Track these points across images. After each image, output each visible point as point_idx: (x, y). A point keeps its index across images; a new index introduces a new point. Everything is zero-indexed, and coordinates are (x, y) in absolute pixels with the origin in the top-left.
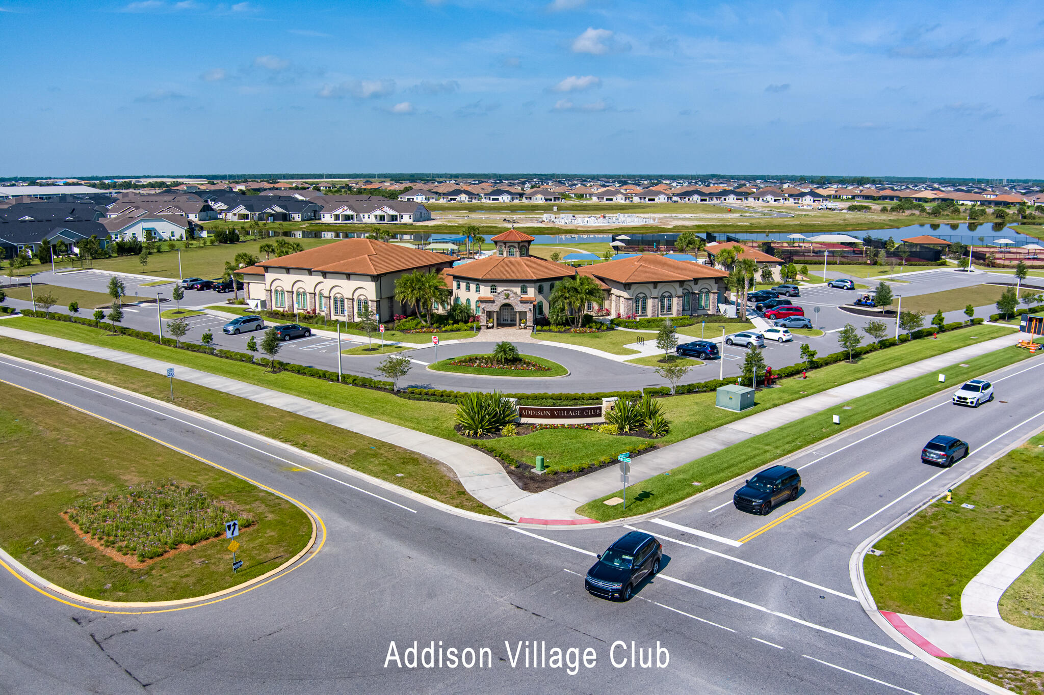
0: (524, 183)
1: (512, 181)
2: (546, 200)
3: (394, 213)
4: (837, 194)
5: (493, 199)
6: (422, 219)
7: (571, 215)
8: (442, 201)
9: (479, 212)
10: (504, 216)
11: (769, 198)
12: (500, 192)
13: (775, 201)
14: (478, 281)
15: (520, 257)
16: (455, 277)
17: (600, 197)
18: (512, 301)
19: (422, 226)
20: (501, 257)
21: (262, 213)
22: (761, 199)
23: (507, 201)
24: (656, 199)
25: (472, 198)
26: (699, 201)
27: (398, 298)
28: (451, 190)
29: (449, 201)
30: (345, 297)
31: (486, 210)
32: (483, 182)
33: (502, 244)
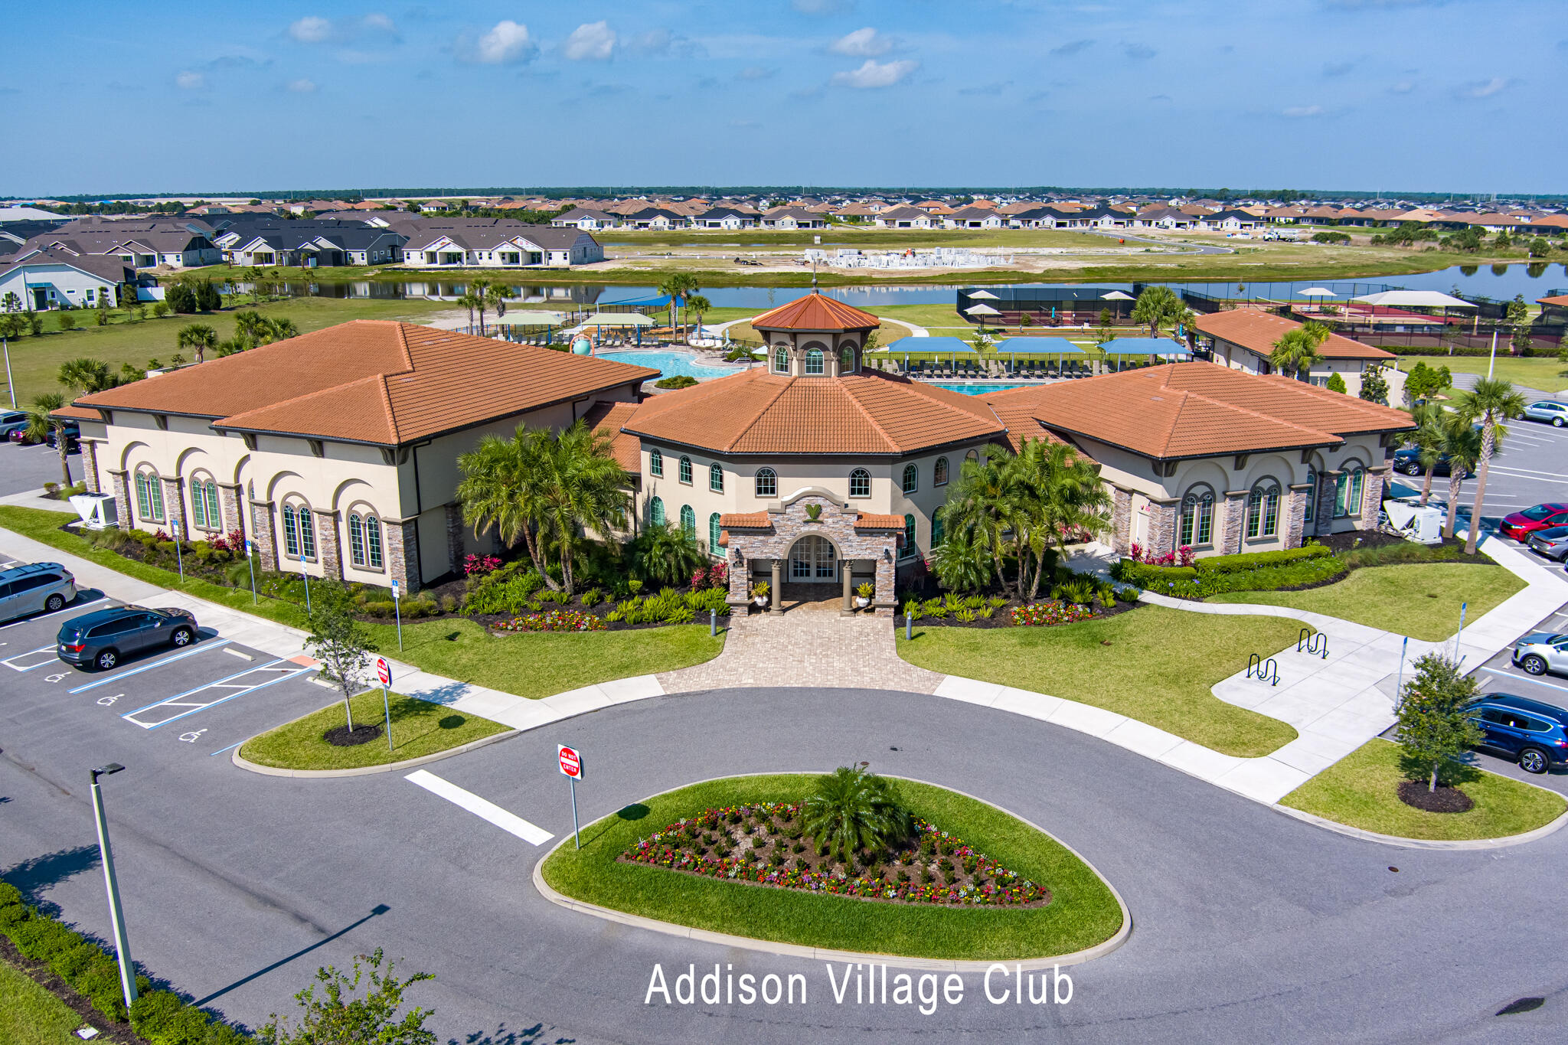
0: (757, 200)
1: (738, 197)
2: (800, 225)
3: (536, 249)
4: (1268, 215)
5: (711, 225)
6: (586, 260)
7: (856, 251)
8: (625, 228)
9: (689, 245)
10: (735, 254)
11: (1168, 220)
12: (723, 213)
13: (1178, 225)
14: (719, 460)
15: (840, 374)
16: (646, 440)
17: (889, 220)
18: (831, 527)
19: (586, 273)
20: (783, 378)
21: (297, 250)
22: (1154, 223)
23: (734, 227)
24: (983, 223)
25: (674, 223)
26: (1054, 227)
27: (472, 514)
28: (639, 209)
29: (636, 228)
30: (314, 507)
31: (700, 242)
32: (691, 198)
33: (786, 339)
